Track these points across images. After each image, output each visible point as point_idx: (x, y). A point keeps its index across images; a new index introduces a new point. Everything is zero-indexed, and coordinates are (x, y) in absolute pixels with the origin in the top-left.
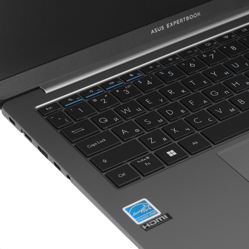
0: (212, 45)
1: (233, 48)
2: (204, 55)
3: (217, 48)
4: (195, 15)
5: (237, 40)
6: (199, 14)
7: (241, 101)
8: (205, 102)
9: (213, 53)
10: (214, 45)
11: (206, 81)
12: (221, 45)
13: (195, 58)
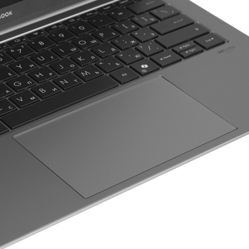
0: (22, 41)
1: (41, 43)
2: (12, 51)
3: (26, 44)
4: (7, 14)
5: (46, 36)
6: (10, 13)
7: (42, 91)
8: (7, 91)
9: (21, 48)
10: (23, 41)
11: (11, 73)
12: (30, 41)
13: (2, 53)
